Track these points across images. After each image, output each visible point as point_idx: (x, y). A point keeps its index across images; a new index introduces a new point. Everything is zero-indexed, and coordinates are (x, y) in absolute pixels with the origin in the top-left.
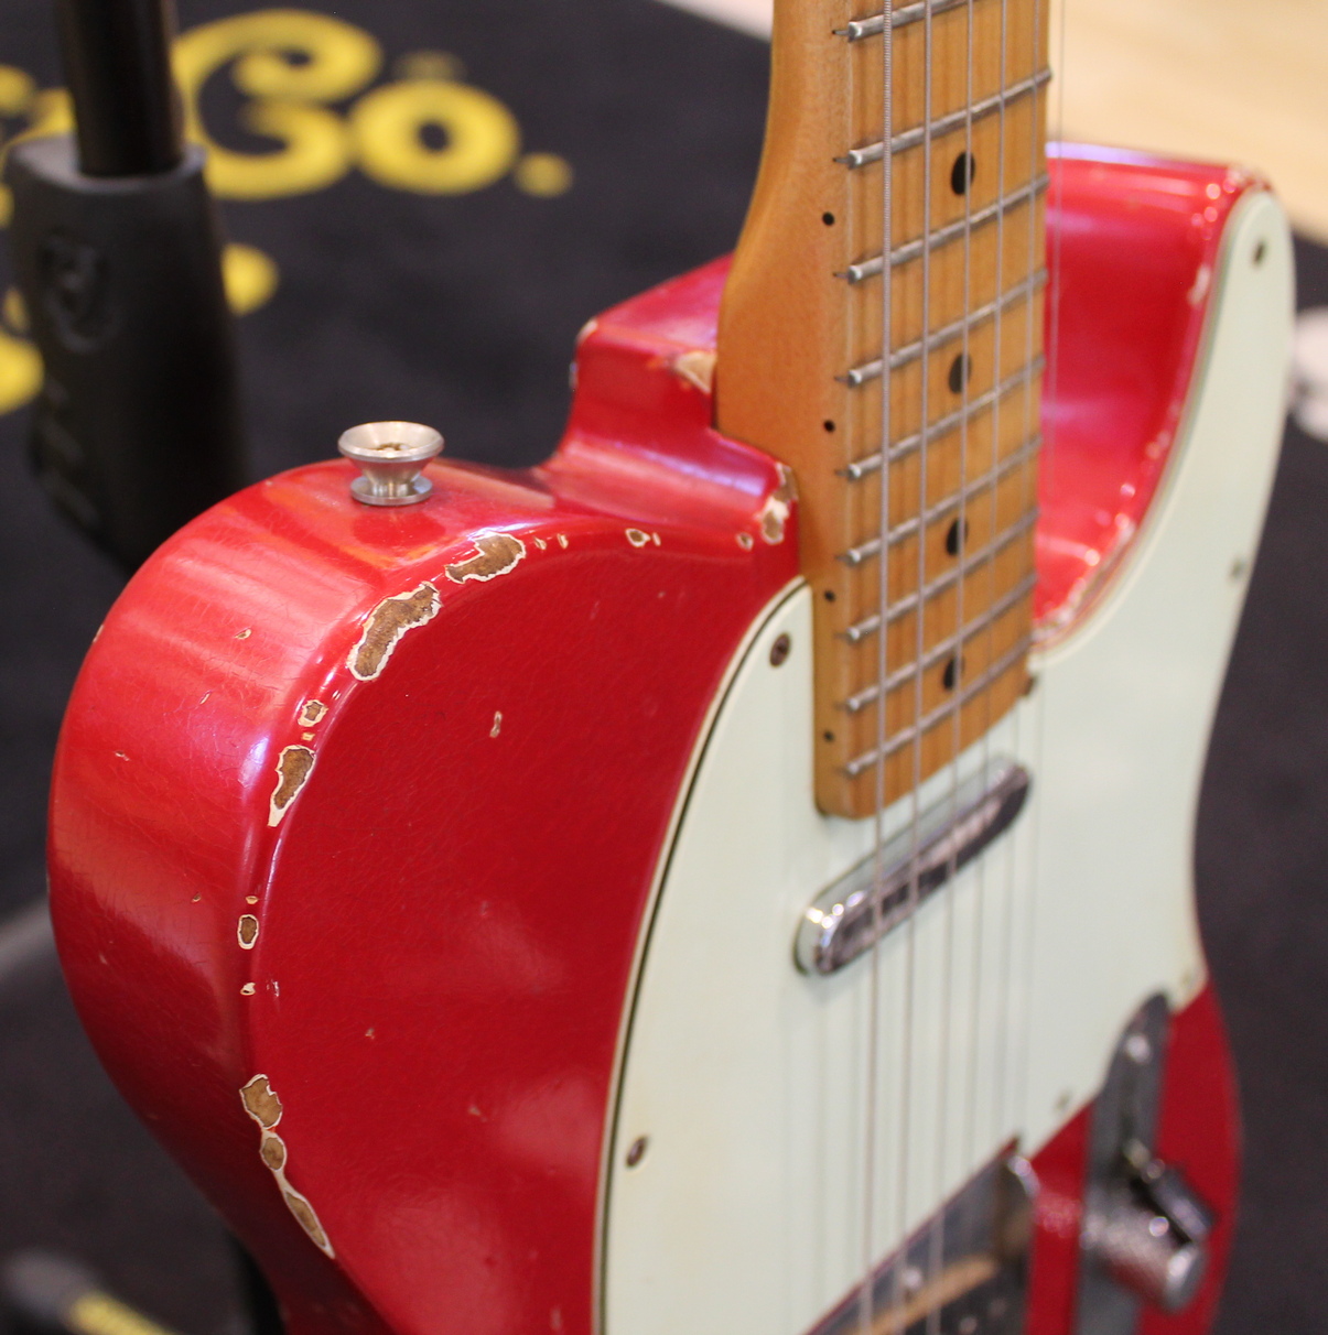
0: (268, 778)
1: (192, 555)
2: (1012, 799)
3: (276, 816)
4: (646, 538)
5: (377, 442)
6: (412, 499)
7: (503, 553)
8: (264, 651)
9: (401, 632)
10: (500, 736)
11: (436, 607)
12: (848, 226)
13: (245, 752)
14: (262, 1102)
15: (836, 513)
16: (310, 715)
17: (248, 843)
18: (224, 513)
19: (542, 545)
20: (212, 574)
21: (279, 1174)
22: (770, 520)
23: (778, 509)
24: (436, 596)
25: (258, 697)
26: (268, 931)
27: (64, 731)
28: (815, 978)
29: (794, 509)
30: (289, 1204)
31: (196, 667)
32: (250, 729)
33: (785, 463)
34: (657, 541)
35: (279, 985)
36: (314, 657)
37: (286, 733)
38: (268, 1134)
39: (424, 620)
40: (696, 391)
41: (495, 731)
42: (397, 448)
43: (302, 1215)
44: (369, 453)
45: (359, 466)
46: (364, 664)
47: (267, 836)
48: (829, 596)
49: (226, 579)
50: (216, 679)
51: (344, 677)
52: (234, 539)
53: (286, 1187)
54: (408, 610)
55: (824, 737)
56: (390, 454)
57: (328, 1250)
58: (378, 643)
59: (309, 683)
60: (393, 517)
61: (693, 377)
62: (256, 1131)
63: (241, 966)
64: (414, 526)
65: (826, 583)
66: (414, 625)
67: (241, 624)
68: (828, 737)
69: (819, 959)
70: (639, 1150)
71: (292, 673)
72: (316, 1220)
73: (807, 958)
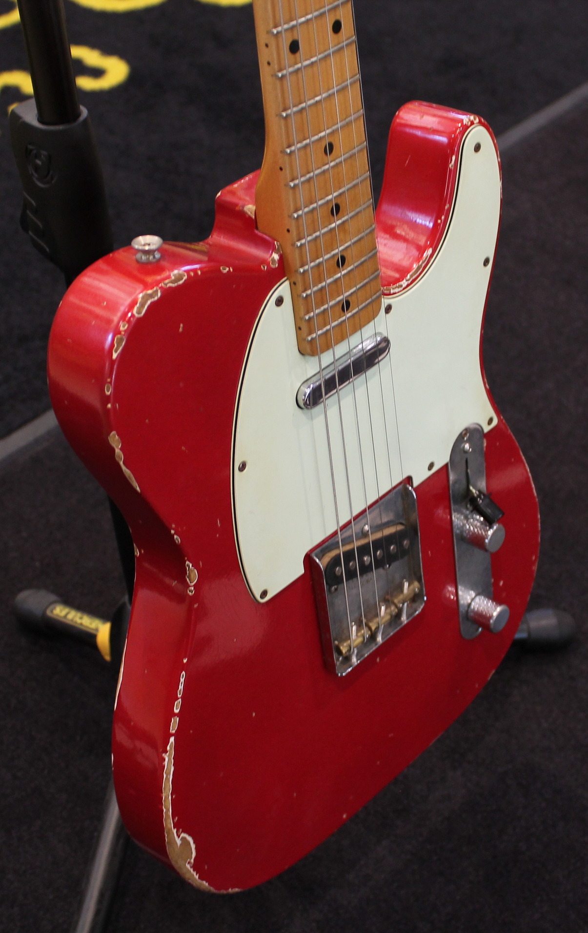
0: (112, 345)
1: (90, 277)
2: (381, 349)
3: (115, 356)
4: (227, 269)
5: (143, 243)
6: (154, 260)
7: (180, 277)
8: (112, 307)
9: (149, 302)
10: (182, 332)
11: (159, 294)
12: (287, 171)
13: (106, 339)
14: (115, 440)
15: (294, 258)
16: (123, 327)
17: (107, 365)
18: (100, 264)
19: (192, 274)
20: (96, 283)
21: (121, 463)
22: (273, 260)
23: (276, 257)
24: (159, 291)
25: (109, 321)
26: (115, 388)
27: (51, 334)
28: (306, 411)
29: (281, 257)
30: (125, 473)
31: (90, 312)
32: (106, 332)
33: (277, 241)
34: (231, 270)
35: (119, 406)
36: (125, 309)
37: (117, 332)
38: (118, 451)
39: (156, 298)
40: (250, 218)
41: (181, 330)
42: (149, 245)
43: (129, 477)
44: (141, 248)
45: (138, 251)
46: (137, 312)
47: (112, 362)
48: (295, 284)
49: (102, 285)
50: (97, 317)
51: (133, 315)
52: (101, 272)
53: (124, 468)
54: (151, 296)
55: (298, 329)
56: (147, 248)
57: (138, 489)
58: (142, 305)
59: (124, 317)
60: (149, 267)
61: (249, 213)
62: (114, 450)
63: (106, 400)
64: (156, 268)
65: (293, 280)
66: (153, 300)
67: (104, 299)
68: (300, 329)
69: (305, 404)
70: (243, 467)
71: (119, 314)
72: (133, 479)
73: (301, 403)
